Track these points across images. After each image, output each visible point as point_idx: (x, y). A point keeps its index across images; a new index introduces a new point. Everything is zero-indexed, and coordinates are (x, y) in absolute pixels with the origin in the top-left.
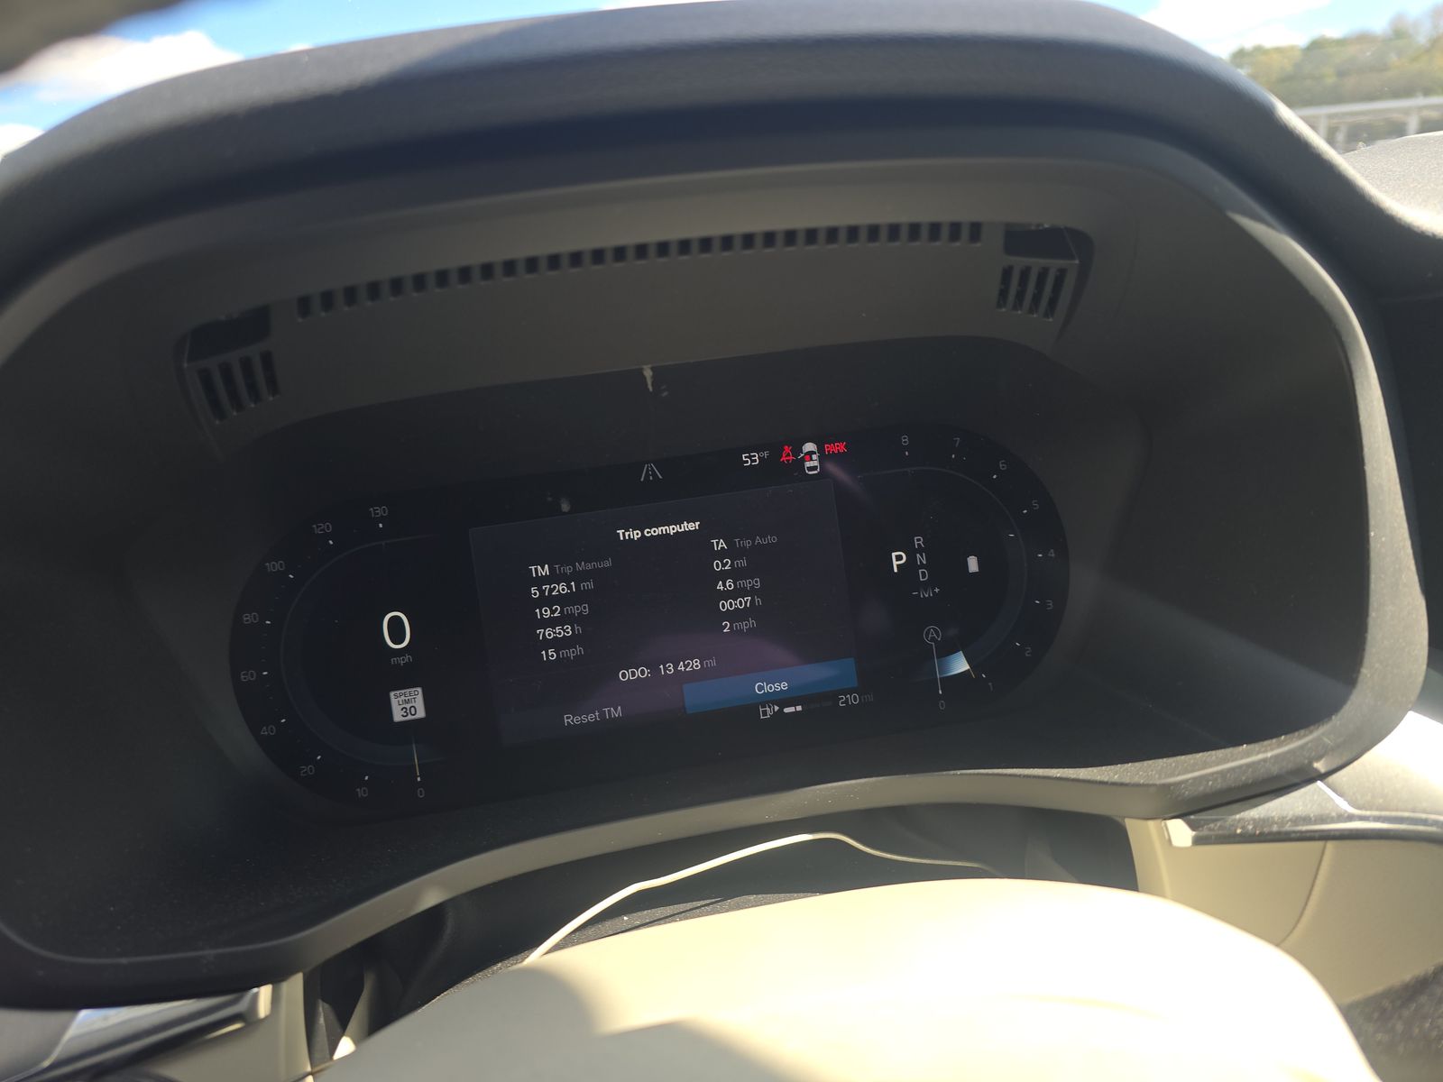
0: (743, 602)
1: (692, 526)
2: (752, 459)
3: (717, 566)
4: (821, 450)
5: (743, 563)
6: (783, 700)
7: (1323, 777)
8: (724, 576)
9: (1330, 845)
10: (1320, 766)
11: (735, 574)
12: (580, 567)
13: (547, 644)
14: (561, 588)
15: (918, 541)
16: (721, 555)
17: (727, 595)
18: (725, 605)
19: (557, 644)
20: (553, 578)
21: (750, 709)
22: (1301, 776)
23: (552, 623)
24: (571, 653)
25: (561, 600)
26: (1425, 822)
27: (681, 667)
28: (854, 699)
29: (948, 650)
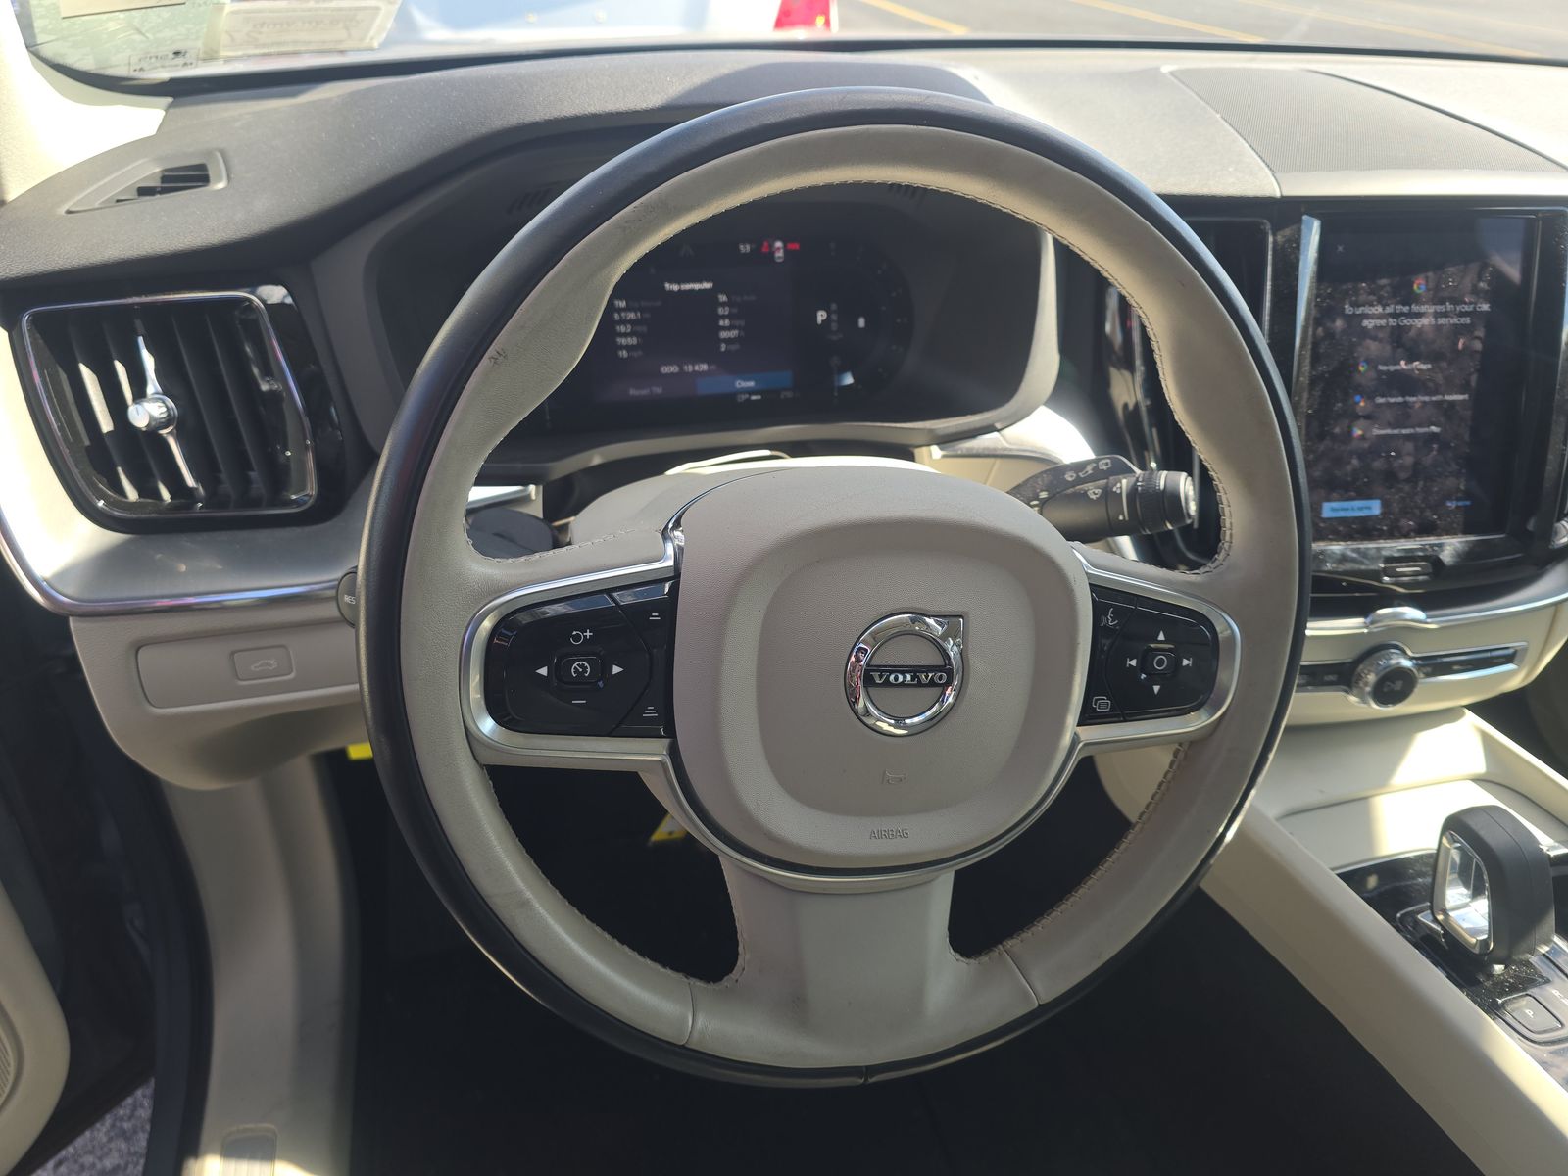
0: (733, 334)
1: (707, 286)
2: (745, 248)
3: (721, 311)
4: (785, 247)
5: (735, 310)
6: (751, 392)
7: (998, 431)
8: (724, 317)
9: (998, 461)
10: (998, 426)
11: (729, 316)
12: (643, 303)
13: (622, 347)
14: (631, 315)
15: (834, 306)
16: (724, 304)
17: (724, 329)
18: (724, 335)
19: (628, 348)
20: (628, 309)
21: (732, 396)
22: (989, 429)
23: (625, 335)
24: (635, 354)
25: (631, 322)
26: (1035, 452)
27: (696, 368)
28: (789, 394)
29: (842, 371)
